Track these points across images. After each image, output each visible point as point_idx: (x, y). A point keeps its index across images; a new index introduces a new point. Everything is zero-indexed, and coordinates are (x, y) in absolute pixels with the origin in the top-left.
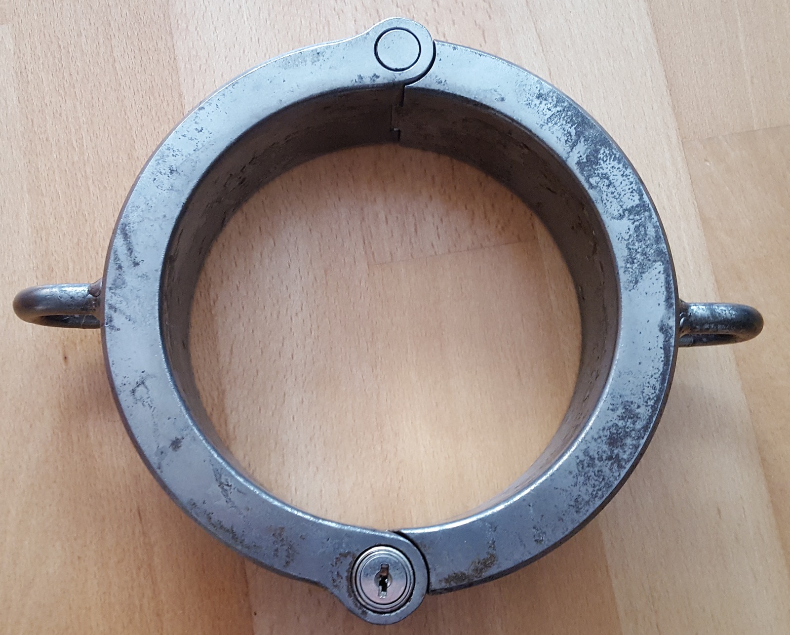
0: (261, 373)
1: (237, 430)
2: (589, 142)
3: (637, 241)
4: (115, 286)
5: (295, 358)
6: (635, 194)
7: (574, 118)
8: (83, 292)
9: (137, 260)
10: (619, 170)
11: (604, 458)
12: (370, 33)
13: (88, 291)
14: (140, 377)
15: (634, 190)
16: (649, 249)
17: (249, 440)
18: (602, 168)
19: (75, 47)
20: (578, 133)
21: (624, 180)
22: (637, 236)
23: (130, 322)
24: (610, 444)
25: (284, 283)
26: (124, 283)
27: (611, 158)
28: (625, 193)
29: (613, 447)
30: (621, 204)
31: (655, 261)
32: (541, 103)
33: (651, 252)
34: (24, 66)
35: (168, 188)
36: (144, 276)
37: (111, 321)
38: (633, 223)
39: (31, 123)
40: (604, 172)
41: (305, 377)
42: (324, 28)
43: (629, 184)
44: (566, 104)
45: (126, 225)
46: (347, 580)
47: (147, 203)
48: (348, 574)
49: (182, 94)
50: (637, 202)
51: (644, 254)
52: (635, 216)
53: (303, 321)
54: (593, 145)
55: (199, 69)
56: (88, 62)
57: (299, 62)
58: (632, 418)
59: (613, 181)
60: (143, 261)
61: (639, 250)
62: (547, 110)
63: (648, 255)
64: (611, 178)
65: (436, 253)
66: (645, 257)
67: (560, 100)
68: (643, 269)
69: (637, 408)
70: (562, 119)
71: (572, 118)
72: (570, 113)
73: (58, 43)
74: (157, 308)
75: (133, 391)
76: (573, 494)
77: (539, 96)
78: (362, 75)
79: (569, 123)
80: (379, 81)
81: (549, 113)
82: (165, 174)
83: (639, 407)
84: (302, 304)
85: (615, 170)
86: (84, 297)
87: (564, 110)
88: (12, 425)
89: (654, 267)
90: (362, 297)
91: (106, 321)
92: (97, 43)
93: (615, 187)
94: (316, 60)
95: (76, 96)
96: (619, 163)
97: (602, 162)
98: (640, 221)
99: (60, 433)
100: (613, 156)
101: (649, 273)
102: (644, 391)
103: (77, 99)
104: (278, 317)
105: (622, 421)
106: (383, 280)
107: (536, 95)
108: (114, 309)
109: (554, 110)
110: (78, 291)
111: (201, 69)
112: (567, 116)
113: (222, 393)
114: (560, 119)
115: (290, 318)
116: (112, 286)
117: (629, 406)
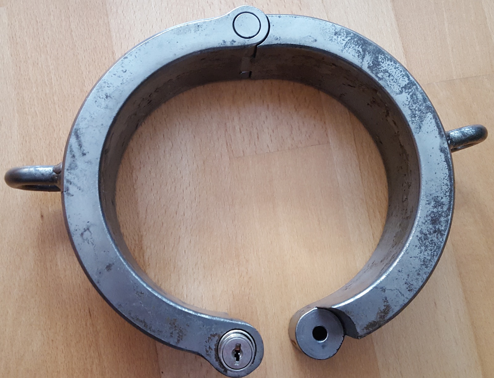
0: (165, 225)
1: (150, 260)
2: (371, 53)
3: (414, 104)
4: (71, 168)
5: (186, 215)
6: (405, 77)
7: (359, 42)
8: (50, 171)
9: (84, 152)
10: (392, 65)
11: (432, 232)
12: (230, 14)
13: (53, 170)
14: (86, 225)
15: (404, 75)
16: (421, 107)
17: (158, 266)
18: (382, 67)
19: (47, 22)
20: (363, 50)
21: (397, 71)
22: (413, 101)
23: (80, 191)
24: (433, 224)
25: (179, 169)
26: (76, 166)
27: (386, 60)
28: (399, 78)
29: (435, 225)
30: (399, 85)
31: (427, 113)
32: (338, 37)
33: (423, 108)
34: (14, 34)
35: (104, 107)
36: (89, 162)
37: (68, 190)
38: (409, 94)
39: (19, 69)
40: (384, 69)
41: (192, 227)
42: (201, 14)
43: (400, 72)
44: (352, 35)
45: (77, 130)
46: (215, 351)
47: (91, 116)
48: (216, 347)
49: (114, 52)
50: (407, 82)
51: (420, 110)
52: (409, 90)
53: (191, 192)
54: (374, 55)
55: (124, 37)
56: (55, 32)
57: (187, 31)
58: (440, 206)
59: (390, 73)
60: (88, 152)
61: (416, 109)
62: (343, 41)
63: (422, 111)
64: (389, 71)
65: (270, 151)
66: (421, 112)
67: (348, 33)
68: (421, 119)
69: (441, 199)
70: (352, 44)
71: (358, 42)
72: (355, 39)
73: (36, 19)
74: (97, 182)
75: (82, 234)
76: (421, 258)
77: (336, 34)
78: (225, 40)
79: (357, 45)
80: (235, 44)
81: (344, 42)
82: (102, 98)
83: (442, 198)
84: (190, 182)
85: (390, 66)
86: (50, 174)
87: (352, 38)
88: (9, 259)
89: (427, 117)
90: (226, 178)
91: (64, 190)
92: (61, 20)
93: (392, 76)
94: (197, 30)
95: (47, 52)
96: (391, 61)
97: (381, 63)
98: (412, 92)
99: (39, 264)
100: (387, 58)
101: (426, 120)
102: (442, 188)
103: (48, 54)
104: (175, 190)
105: (435, 209)
106: (238, 167)
107: (333, 33)
108: (70, 183)
109: (347, 40)
110: (46, 170)
111: (126, 37)
112: (354, 41)
113: (141, 237)
114: (351, 44)
115: (182, 191)
116: (69, 168)
117: (437, 199)
